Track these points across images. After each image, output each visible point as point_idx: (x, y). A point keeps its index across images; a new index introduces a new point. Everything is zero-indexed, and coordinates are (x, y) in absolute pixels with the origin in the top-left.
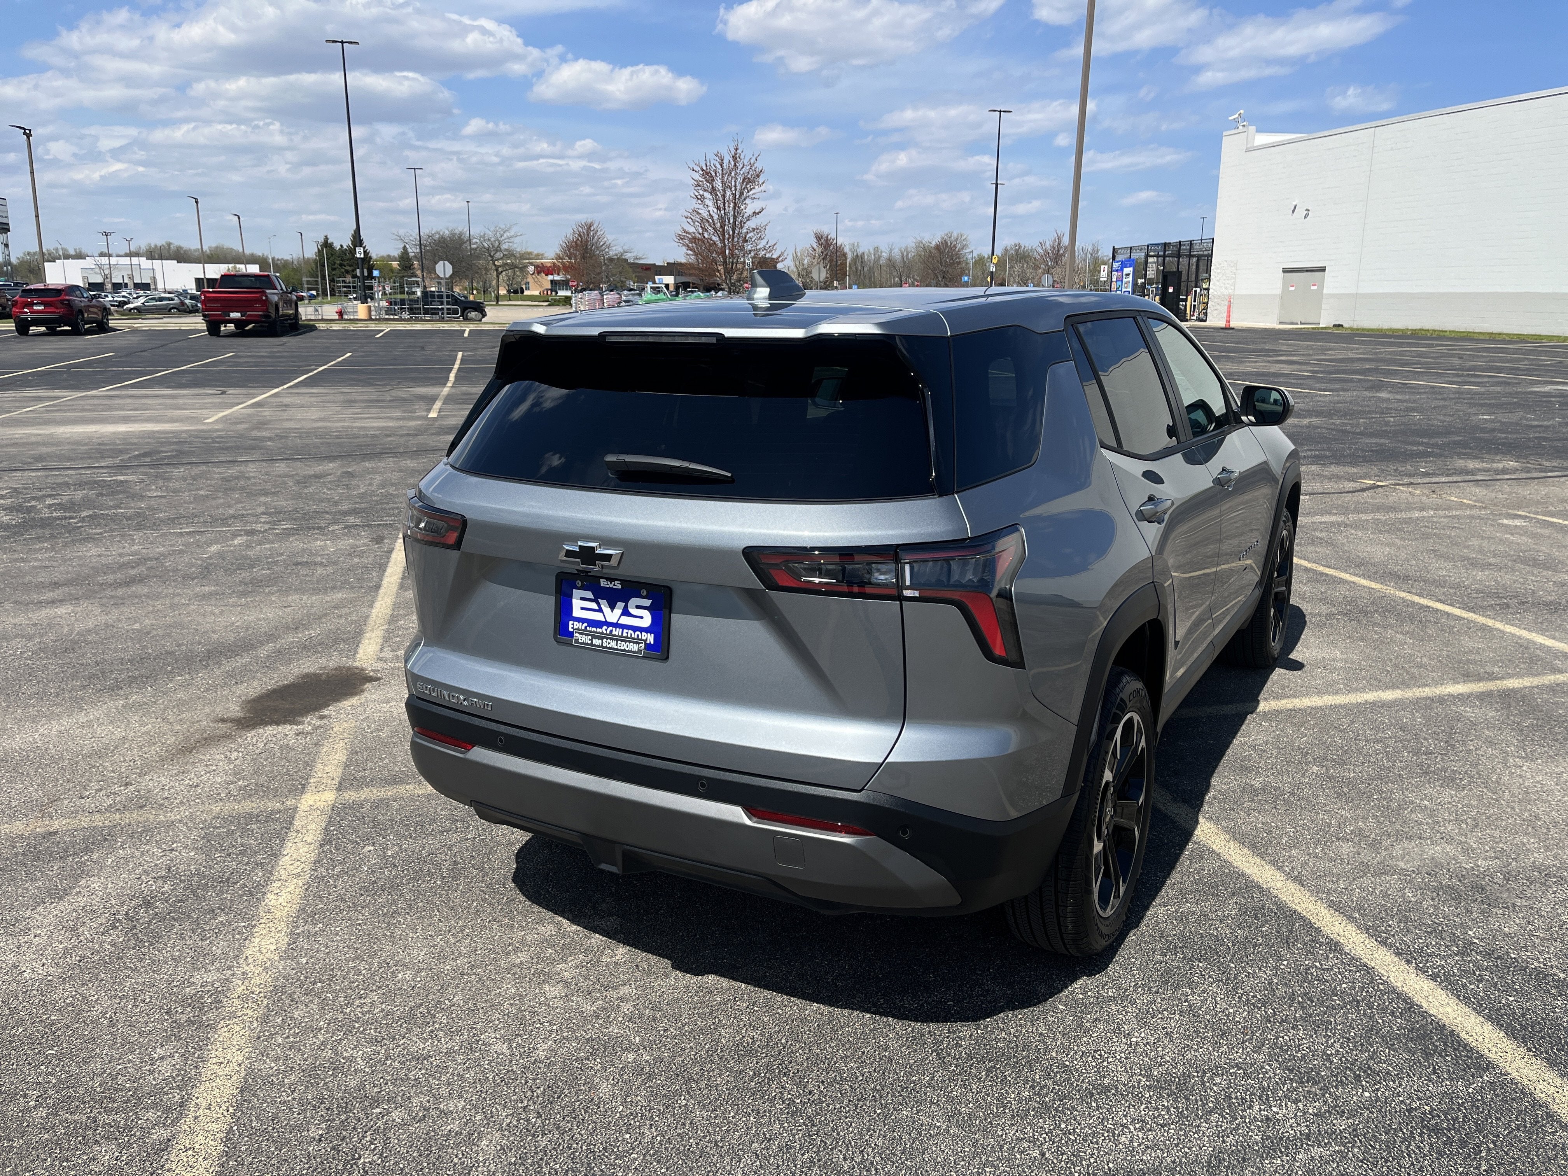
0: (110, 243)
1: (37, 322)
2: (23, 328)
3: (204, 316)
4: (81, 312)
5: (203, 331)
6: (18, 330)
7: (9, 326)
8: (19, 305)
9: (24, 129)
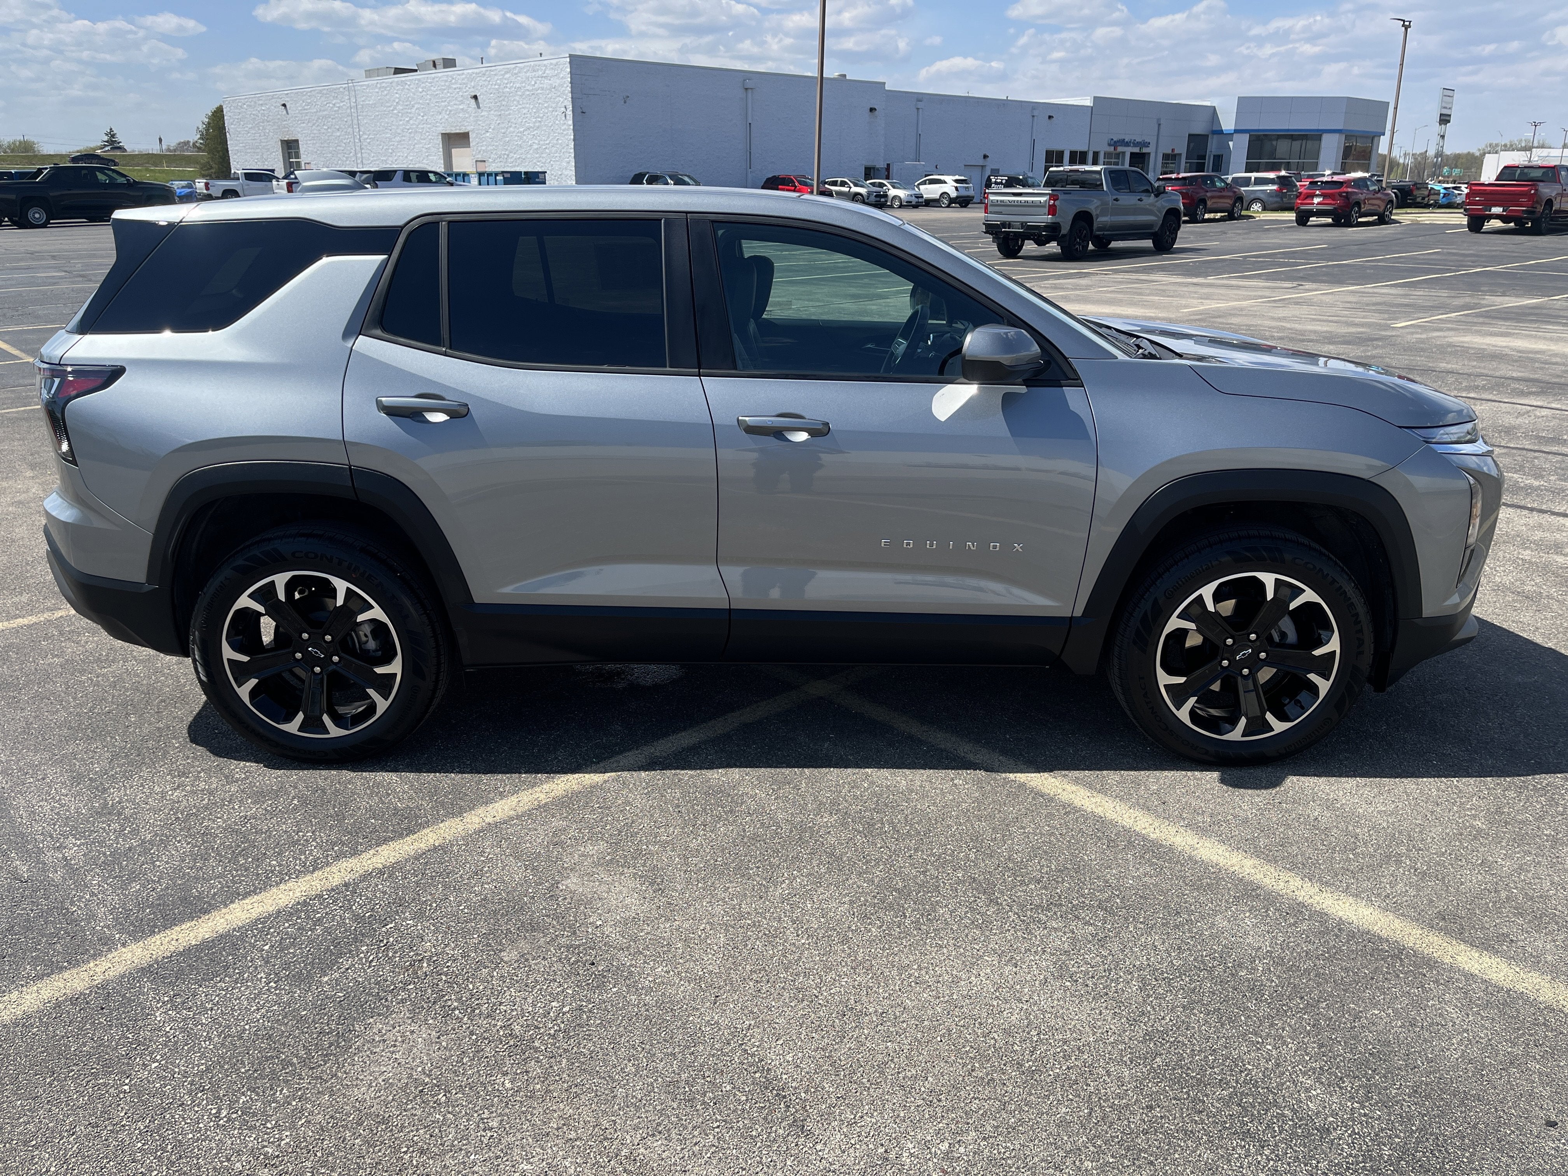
0: (1537, 134)
1: (1320, 213)
2: (1303, 219)
3: (1465, 210)
4: (1358, 204)
5: (1461, 226)
6: (1297, 221)
7: (1292, 216)
8: (1302, 196)
9: (1404, 21)
